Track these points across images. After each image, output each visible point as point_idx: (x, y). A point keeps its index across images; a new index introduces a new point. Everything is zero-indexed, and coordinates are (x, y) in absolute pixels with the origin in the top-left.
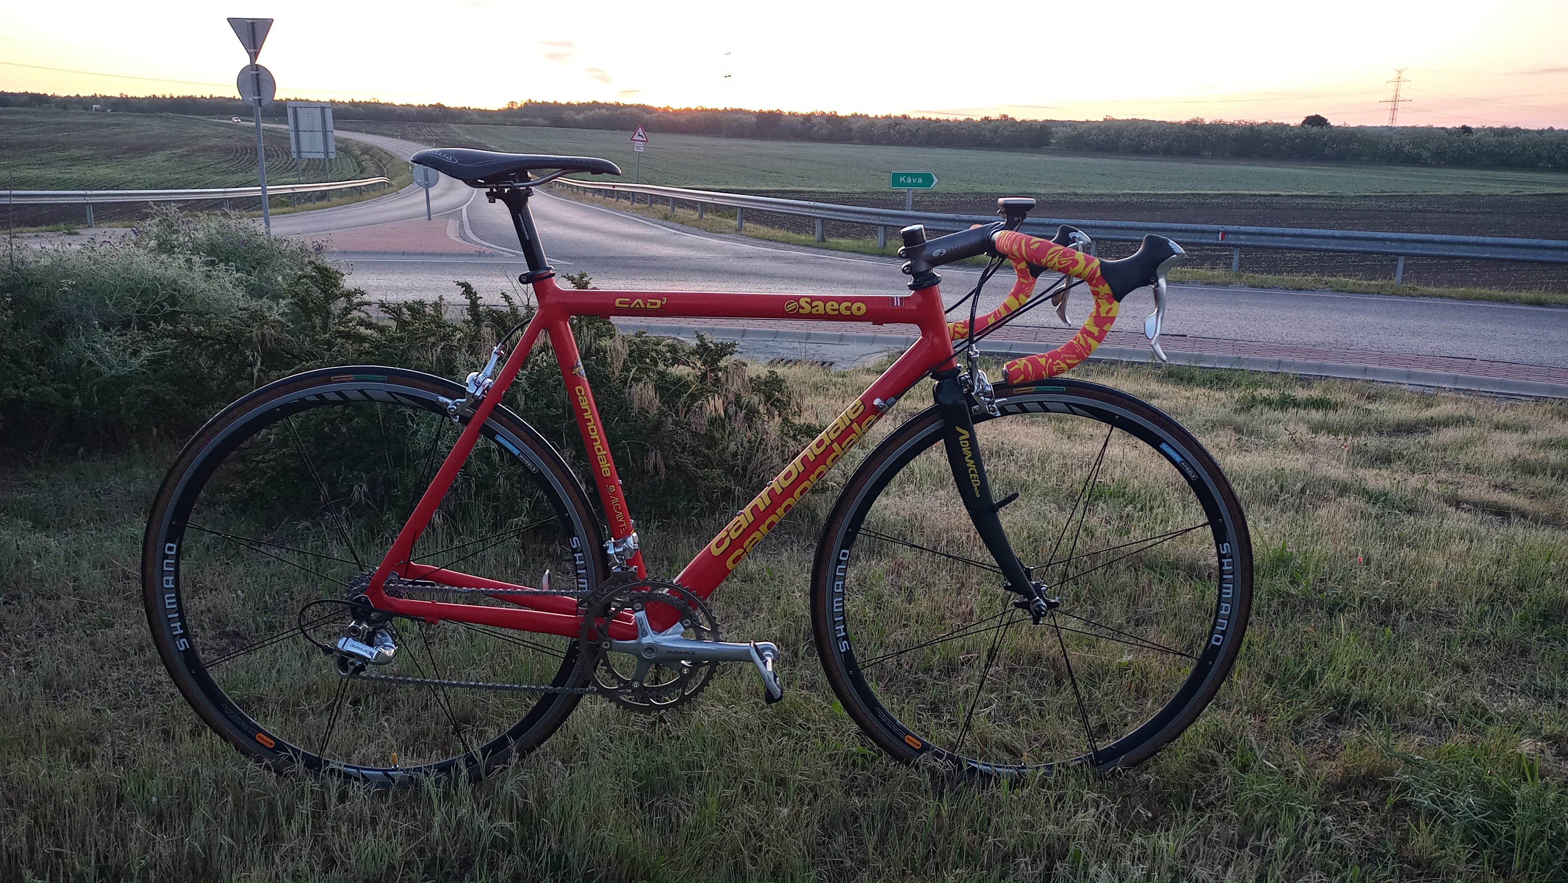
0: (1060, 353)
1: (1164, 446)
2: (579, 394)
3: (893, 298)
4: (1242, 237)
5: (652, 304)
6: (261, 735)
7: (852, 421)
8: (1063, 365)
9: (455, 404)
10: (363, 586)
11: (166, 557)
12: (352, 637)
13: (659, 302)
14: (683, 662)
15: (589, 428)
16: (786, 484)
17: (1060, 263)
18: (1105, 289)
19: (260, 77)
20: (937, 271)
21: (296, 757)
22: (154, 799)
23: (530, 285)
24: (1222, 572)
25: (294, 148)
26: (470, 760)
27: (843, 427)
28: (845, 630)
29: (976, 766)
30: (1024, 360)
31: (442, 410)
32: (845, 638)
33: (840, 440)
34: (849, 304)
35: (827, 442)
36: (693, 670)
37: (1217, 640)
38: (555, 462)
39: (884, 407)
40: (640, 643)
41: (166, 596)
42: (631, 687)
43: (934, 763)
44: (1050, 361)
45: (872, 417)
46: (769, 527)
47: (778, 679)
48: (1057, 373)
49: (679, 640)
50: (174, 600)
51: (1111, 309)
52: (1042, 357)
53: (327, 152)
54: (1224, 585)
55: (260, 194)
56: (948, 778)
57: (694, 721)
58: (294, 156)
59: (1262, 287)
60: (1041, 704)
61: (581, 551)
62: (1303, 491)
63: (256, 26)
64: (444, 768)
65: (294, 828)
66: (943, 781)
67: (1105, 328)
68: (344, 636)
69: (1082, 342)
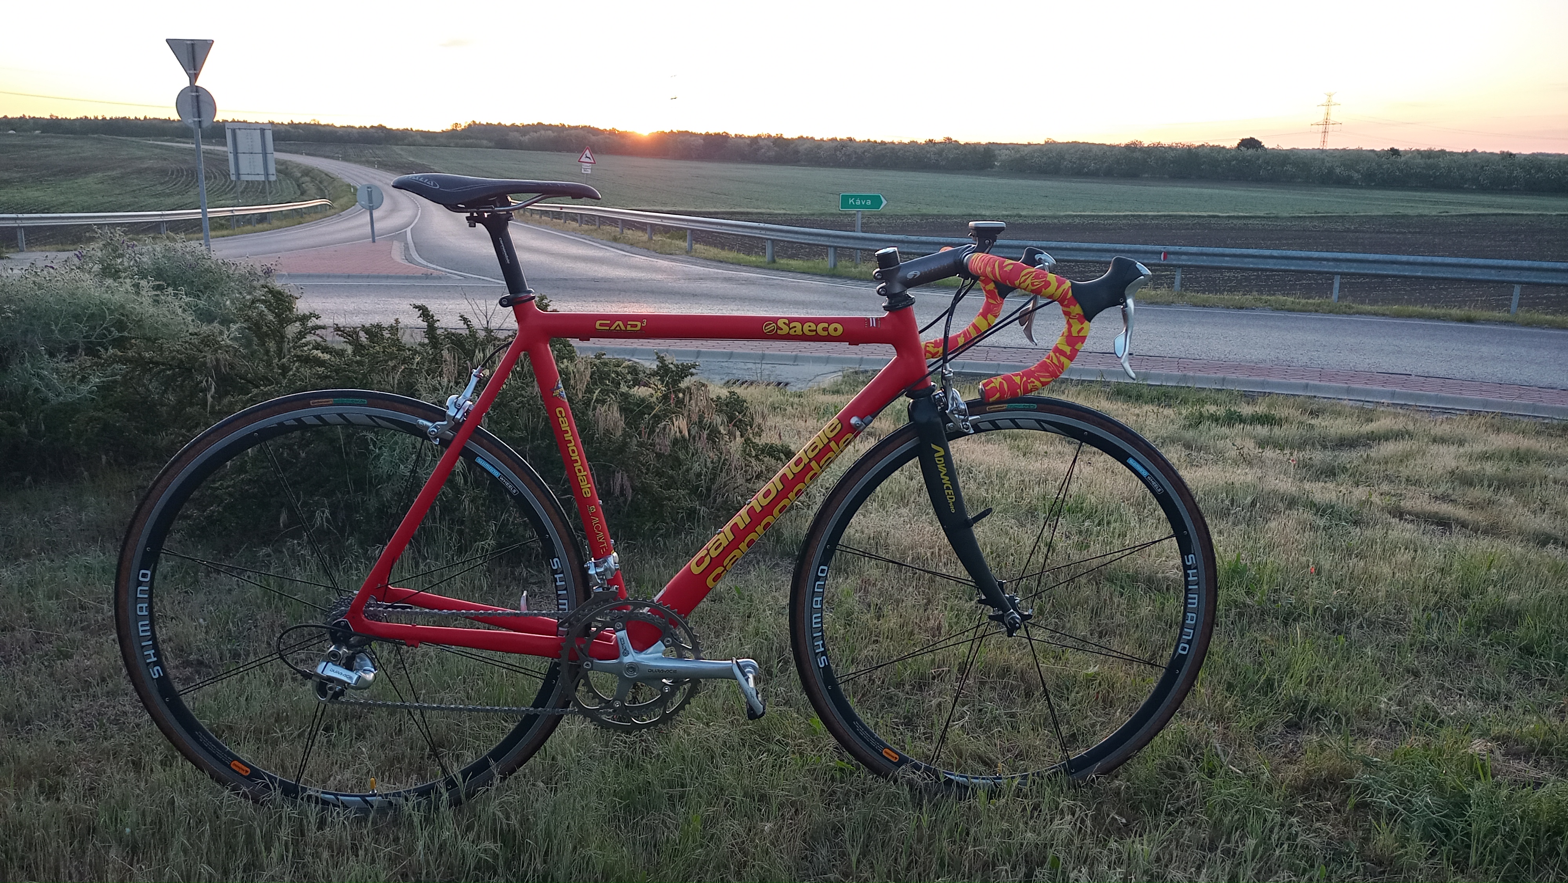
0: (1034, 372)
1: (1131, 461)
2: (559, 415)
3: (868, 319)
4: (1184, 257)
5: (632, 326)
6: (236, 762)
7: (830, 440)
8: (1037, 383)
9: (435, 427)
10: (342, 611)
11: (140, 584)
12: (332, 662)
13: (639, 324)
14: (664, 680)
15: (570, 449)
16: (765, 502)
17: (1032, 284)
18: (1077, 309)
19: (201, 98)
20: (911, 293)
21: (273, 785)
22: (128, 830)
23: (511, 308)
24: (1187, 583)
25: (232, 170)
26: (451, 784)
27: (821, 446)
28: (823, 645)
29: (953, 777)
30: (999, 379)
31: (422, 433)
32: (823, 653)
33: (818, 458)
34: (826, 325)
35: (806, 460)
36: (674, 689)
37: (1184, 649)
38: (536, 484)
39: (861, 425)
40: (621, 663)
41: (140, 623)
42: (612, 707)
43: (913, 776)
44: (1025, 379)
45: (850, 436)
46: (748, 546)
47: (759, 695)
48: (1031, 391)
49: (661, 658)
50: (148, 628)
51: (1082, 328)
52: (1017, 375)
53: (267, 174)
54: (1190, 596)
55: (200, 216)
56: (926, 790)
57: (674, 739)
58: (233, 178)
59: (1204, 306)
60: (1013, 715)
61: (562, 572)
62: (1253, 504)
63: (196, 47)
64: (423, 792)
65: (274, 855)
66: (920, 792)
67: (1076, 347)
68: (323, 661)
69: (1055, 361)
